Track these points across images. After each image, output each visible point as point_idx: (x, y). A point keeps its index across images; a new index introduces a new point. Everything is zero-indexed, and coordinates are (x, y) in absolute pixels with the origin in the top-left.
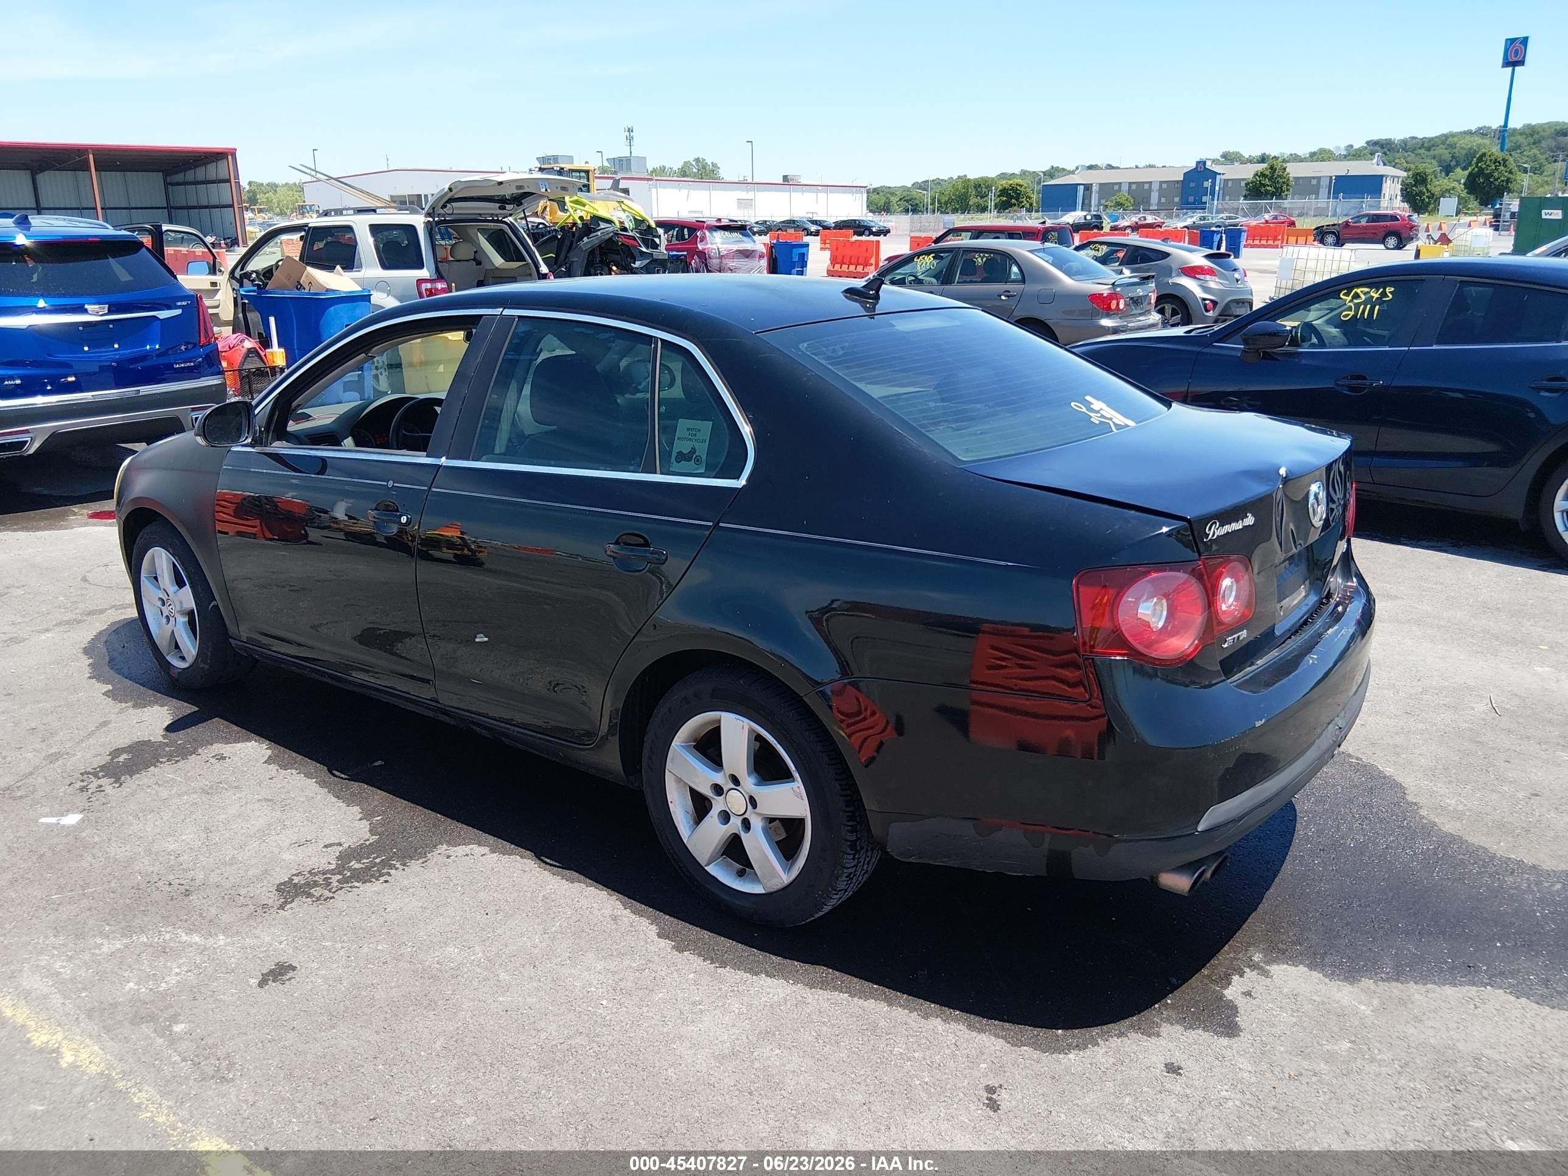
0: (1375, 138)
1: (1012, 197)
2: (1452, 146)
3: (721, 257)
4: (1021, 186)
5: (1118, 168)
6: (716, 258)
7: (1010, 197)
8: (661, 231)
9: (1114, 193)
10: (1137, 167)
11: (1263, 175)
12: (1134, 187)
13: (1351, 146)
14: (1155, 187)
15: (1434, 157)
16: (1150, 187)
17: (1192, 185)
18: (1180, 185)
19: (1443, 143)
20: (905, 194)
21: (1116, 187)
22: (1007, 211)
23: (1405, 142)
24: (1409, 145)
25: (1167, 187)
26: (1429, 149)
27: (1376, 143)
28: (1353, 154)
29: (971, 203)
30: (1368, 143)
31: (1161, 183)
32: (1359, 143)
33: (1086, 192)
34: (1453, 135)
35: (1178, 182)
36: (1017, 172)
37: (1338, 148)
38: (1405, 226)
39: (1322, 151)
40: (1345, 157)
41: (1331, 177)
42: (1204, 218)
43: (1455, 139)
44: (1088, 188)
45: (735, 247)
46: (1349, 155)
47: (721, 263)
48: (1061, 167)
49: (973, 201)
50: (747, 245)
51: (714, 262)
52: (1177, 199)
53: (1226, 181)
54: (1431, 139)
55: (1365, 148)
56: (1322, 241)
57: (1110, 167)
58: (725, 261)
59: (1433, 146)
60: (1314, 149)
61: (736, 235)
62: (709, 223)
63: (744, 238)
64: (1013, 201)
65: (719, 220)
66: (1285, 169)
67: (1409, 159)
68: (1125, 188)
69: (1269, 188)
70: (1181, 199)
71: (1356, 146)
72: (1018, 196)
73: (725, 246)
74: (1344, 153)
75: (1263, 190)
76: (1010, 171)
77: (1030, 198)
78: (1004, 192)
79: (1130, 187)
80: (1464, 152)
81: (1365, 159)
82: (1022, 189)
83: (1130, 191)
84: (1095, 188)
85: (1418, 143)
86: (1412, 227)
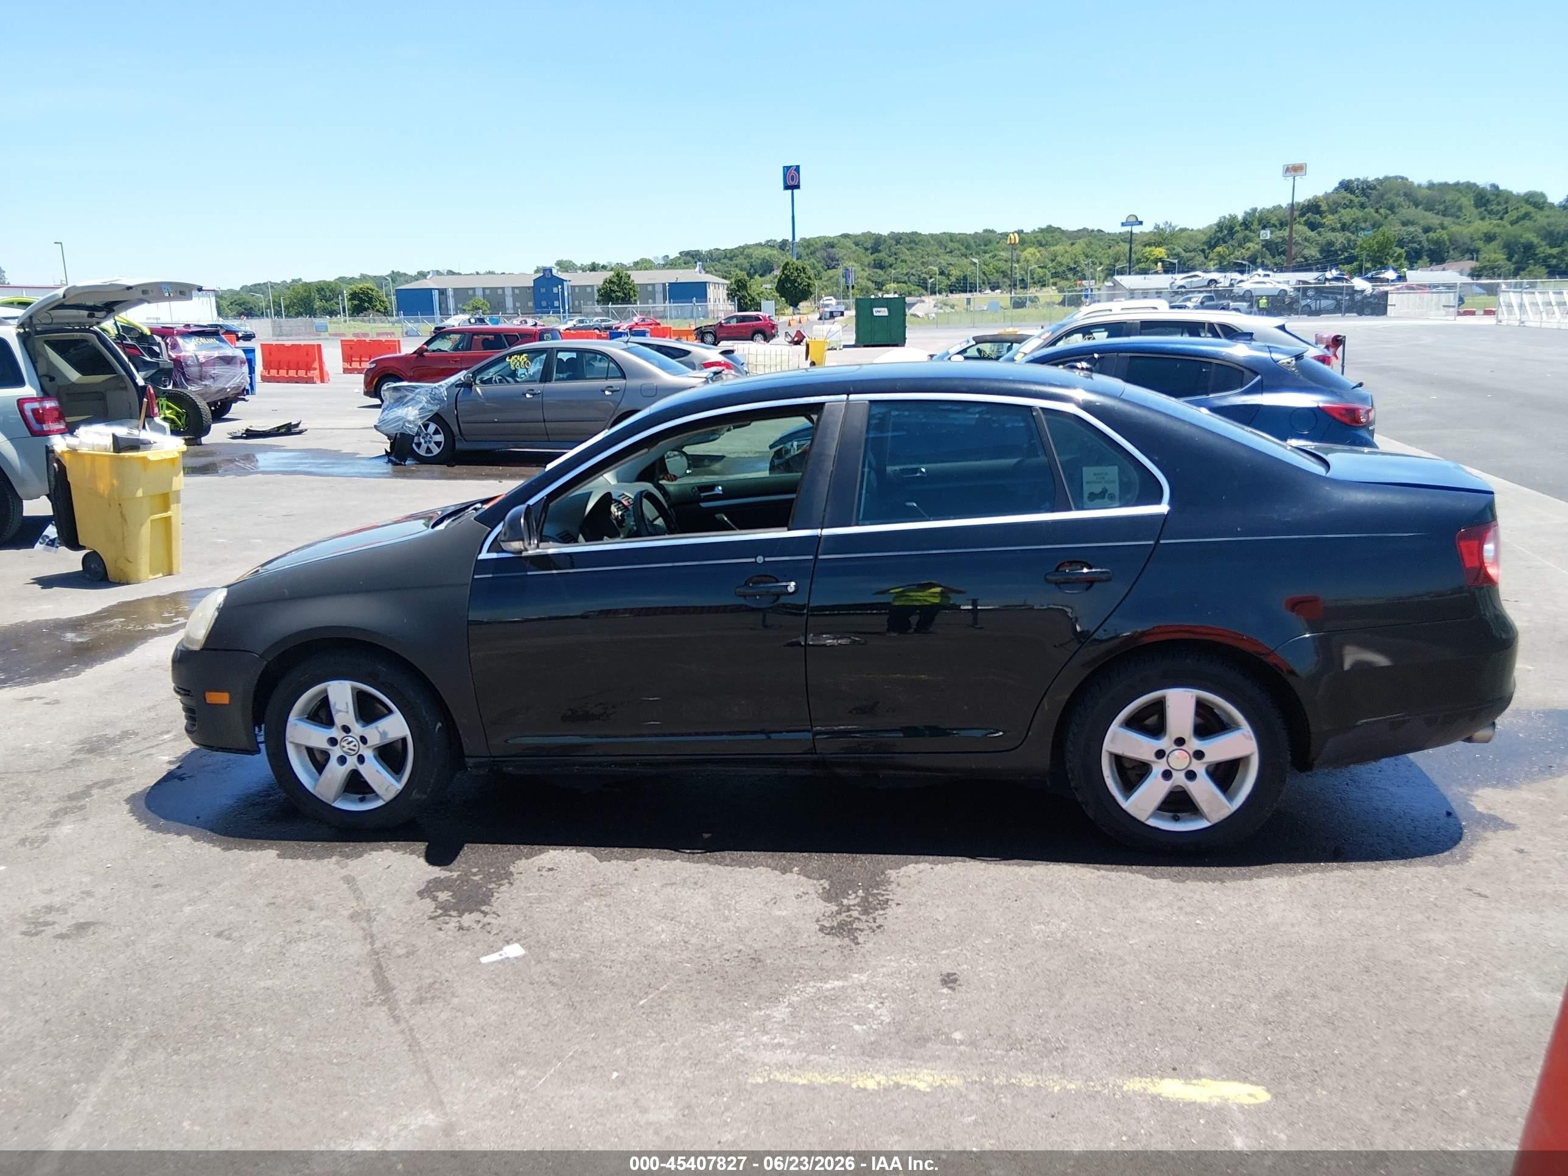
0: (686, 249)
1: (365, 301)
2: (749, 256)
3: (201, 365)
4: (372, 290)
5: (459, 274)
6: (194, 366)
7: (362, 300)
8: (158, 339)
9: (470, 297)
10: (478, 273)
11: (611, 282)
12: (488, 292)
13: (667, 256)
14: (508, 292)
15: (737, 266)
16: (504, 292)
17: (543, 290)
18: (531, 290)
19: (742, 253)
20: (236, 298)
21: (471, 292)
22: (361, 314)
23: (710, 252)
24: (714, 256)
25: (519, 293)
26: (731, 259)
27: (688, 253)
28: (670, 264)
29: (315, 307)
30: (680, 253)
31: (513, 288)
32: (673, 254)
33: (442, 297)
34: (748, 247)
35: (529, 288)
36: (357, 276)
37: (657, 258)
38: (767, 325)
39: (644, 261)
40: (664, 265)
41: (664, 284)
42: (581, 321)
43: (751, 250)
44: (442, 292)
45: (216, 354)
46: (666, 264)
47: (201, 371)
48: (402, 271)
49: (317, 304)
50: (229, 351)
51: (194, 370)
52: (531, 304)
53: (573, 287)
54: (732, 250)
55: (679, 258)
56: (703, 341)
57: (451, 273)
58: (204, 368)
59: (734, 256)
60: (637, 259)
61: (212, 341)
62: (178, 329)
63: (221, 344)
64: (366, 305)
65: (188, 326)
66: (629, 277)
67: (717, 268)
68: (479, 293)
69: (619, 294)
70: (535, 304)
71: (672, 257)
72: (370, 300)
73: (204, 353)
74: (662, 262)
75: (614, 295)
76: (349, 275)
77: (383, 302)
78: (354, 296)
79: (484, 292)
80: (759, 261)
81: (681, 268)
82: (374, 293)
83: (484, 296)
84: (450, 293)
85: (721, 254)
86: (773, 327)
